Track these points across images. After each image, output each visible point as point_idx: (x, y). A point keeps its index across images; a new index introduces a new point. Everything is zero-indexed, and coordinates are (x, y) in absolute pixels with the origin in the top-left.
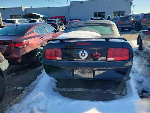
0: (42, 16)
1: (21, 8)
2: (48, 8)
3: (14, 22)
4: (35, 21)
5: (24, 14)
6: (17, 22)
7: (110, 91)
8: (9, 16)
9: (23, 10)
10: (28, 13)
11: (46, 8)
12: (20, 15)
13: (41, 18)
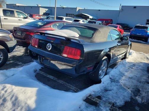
0: (91, 17)
1: (76, 8)
2: (99, 10)
3: (62, 19)
4: (78, 21)
5: (77, 14)
6: (64, 20)
7: (69, 85)
8: (65, 14)
9: (77, 10)
10: (80, 13)
11: (98, 10)
12: (73, 15)
13: (90, 19)
